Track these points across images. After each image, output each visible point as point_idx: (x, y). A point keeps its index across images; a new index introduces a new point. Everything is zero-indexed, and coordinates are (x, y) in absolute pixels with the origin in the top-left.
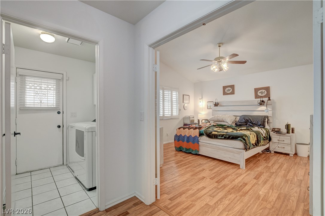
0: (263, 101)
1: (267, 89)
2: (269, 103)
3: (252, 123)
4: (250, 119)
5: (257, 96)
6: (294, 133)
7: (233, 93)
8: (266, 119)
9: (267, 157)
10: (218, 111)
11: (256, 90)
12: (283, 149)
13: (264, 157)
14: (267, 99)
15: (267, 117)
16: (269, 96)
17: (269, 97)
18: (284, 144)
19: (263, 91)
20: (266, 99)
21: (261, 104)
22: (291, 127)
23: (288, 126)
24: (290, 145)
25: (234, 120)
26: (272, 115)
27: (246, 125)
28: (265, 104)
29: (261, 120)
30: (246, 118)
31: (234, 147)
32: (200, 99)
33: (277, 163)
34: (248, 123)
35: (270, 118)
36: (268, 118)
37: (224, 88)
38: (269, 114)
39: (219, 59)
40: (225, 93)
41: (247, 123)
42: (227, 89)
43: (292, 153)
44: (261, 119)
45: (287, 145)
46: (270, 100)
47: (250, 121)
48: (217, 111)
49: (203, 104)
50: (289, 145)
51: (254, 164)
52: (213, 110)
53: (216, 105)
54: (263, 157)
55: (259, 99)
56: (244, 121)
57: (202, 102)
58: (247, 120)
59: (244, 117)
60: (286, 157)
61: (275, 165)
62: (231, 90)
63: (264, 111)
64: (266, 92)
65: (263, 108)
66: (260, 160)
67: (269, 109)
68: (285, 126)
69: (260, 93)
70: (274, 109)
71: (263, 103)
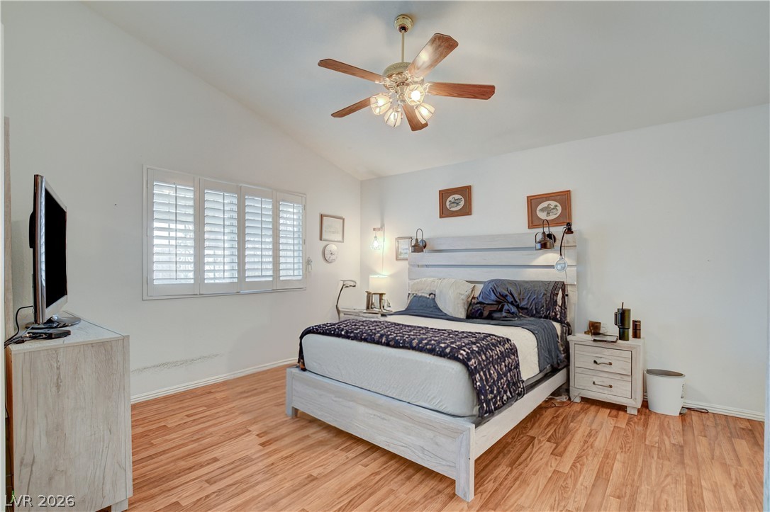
0: (550, 236)
1: (564, 198)
2: (568, 242)
3: (517, 307)
4: (511, 294)
5: (533, 222)
6: (640, 338)
7: (466, 211)
8: (557, 294)
9: (560, 419)
10: (427, 266)
11: (533, 202)
12: (607, 391)
13: (549, 424)
14: (562, 229)
15: (563, 286)
16: (568, 222)
17: (569, 225)
18: (611, 376)
19: (553, 203)
20: (558, 231)
21: (544, 246)
22: (633, 317)
23: (622, 317)
24: (629, 379)
25: (467, 293)
26: (578, 282)
27: (501, 310)
28: (558, 244)
29: (545, 294)
30: (499, 290)
31: (437, 408)
32: (374, 229)
33: (590, 451)
34: (506, 307)
35: (569, 290)
36: (564, 291)
37: (444, 195)
38: (568, 276)
39: (399, 74)
40: (444, 213)
41: (503, 306)
42: (450, 198)
43: (634, 404)
44: (543, 291)
45: (619, 377)
46: (572, 232)
47: (510, 299)
48: (423, 266)
49: (384, 245)
50: (626, 378)
51: (512, 464)
52: (410, 265)
53: (419, 247)
54: (546, 421)
55: (541, 230)
56: (493, 297)
57: (381, 239)
58: (502, 296)
59: (494, 286)
60: (616, 416)
61: (582, 465)
62: (462, 203)
63: (552, 267)
64: (559, 208)
65: (550, 257)
66: (536, 441)
67: (569, 261)
68: (616, 315)
69: (542, 210)
70: (580, 261)
71: (549, 241)
